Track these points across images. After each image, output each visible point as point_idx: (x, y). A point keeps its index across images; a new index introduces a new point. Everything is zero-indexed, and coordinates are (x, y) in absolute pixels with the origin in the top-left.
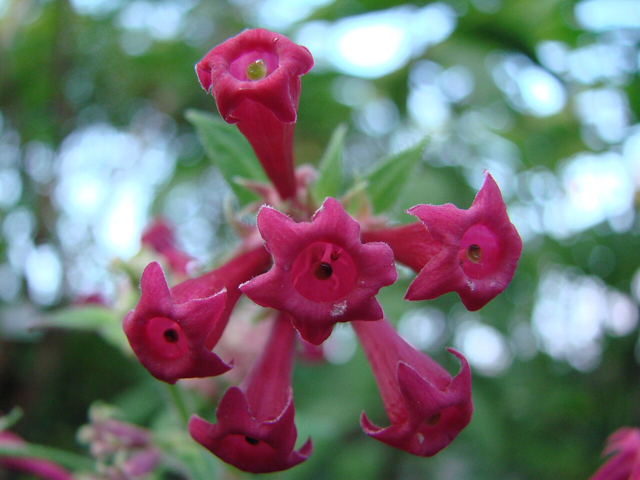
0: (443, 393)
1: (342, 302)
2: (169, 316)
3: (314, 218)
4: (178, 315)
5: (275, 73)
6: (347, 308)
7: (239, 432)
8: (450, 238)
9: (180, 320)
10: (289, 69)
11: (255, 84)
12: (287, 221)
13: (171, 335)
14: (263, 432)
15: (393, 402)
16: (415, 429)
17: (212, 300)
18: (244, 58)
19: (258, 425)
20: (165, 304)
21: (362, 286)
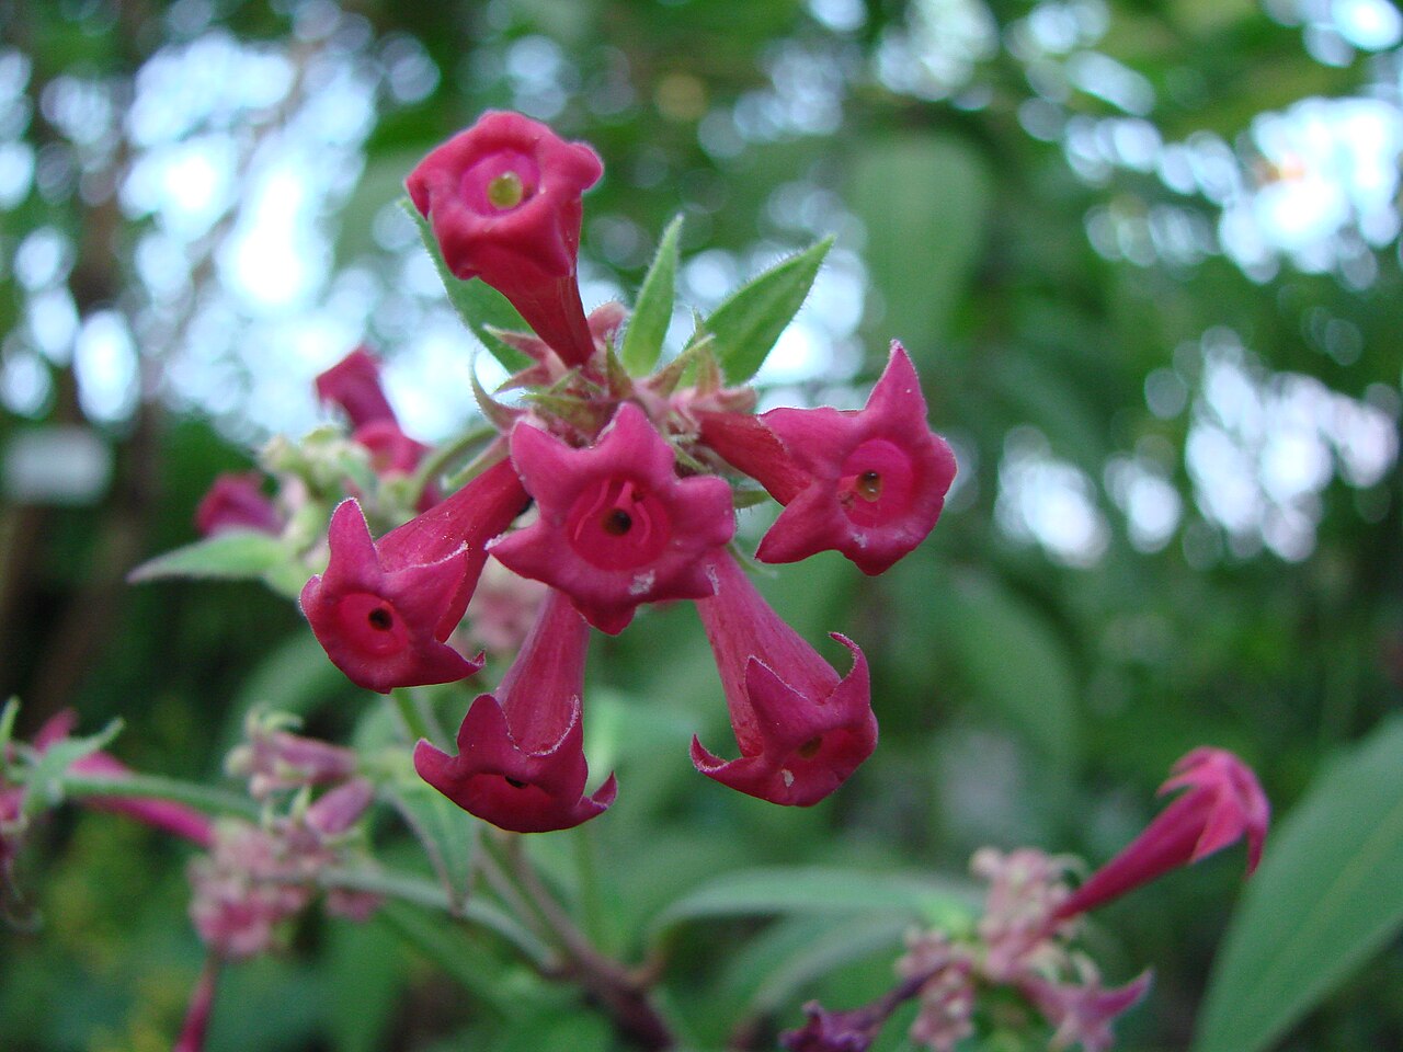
0: (821, 709)
1: (646, 572)
2: (377, 593)
3: (600, 443)
4: (392, 589)
5: (534, 203)
6: (655, 583)
7: (496, 771)
8: (825, 467)
9: (395, 599)
10: (556, 195)
11: (500, 223)
12: (558, 448)
13: (380, 619)
14: (531, 769)
15: (746, 719)
16: (774, 765)
17: (444, 566)
18: (486, 165)
19: (523, 758)
20: (369, 574)
21: (678, 550)
